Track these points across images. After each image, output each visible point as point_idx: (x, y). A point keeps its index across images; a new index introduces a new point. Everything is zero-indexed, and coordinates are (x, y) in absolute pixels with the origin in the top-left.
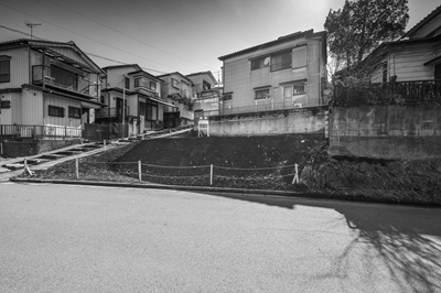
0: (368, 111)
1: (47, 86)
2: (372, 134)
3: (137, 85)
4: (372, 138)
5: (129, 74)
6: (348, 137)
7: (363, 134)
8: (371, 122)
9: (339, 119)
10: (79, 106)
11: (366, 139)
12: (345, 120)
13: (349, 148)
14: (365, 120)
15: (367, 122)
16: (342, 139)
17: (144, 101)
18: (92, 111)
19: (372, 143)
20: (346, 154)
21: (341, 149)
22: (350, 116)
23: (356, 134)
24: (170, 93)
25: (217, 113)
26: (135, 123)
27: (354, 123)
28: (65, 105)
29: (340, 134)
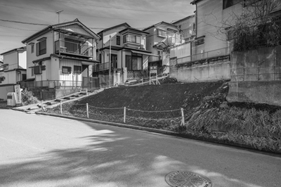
0: (267, 53)
1: (61, 54)
2: (273, 78)
3: (125, 41)
4: (273, 83)
5: (120, 32)
6: (247, 82)
7: (263, 79)
8: (272, 65)
9: (237, 64)
10: (80, 65)
11: (266, 83)
12: (243, 65)
13: (248, 94)
14: (265, 63)
15: (267, 66)
16: (241, 85)
17: (130, 54)
18: (90, 67)
19: (274, 88)
20: (244, 100)
21: (240, 95)
22: (248, 60)
23: (255, 79)
24: (155, 43)
25: (188, 60)
26: (119, 74)
27: (252, 67)
28: (71, 65)
29: (238, 80)
